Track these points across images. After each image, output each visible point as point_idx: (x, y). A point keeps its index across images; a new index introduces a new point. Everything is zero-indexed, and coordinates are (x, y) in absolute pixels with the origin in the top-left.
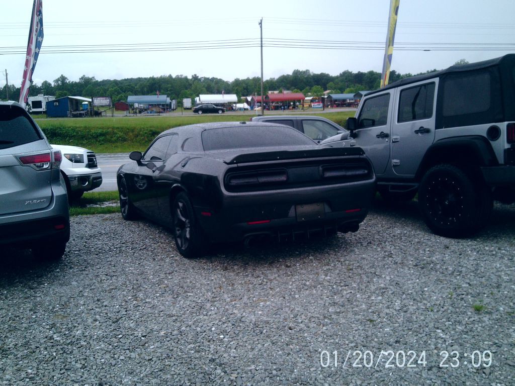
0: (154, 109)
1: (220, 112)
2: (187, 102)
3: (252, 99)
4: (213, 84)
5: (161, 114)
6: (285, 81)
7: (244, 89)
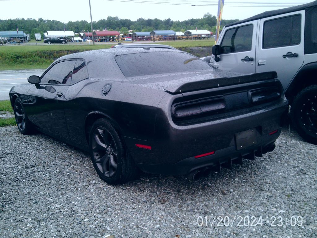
0: (15, 41)
1: (64, 42)
2: (38, 36)
3: (84, 35)
4: (54, 25)
5: (20, 44)
6: (103, 23)
7: (76, 28)
